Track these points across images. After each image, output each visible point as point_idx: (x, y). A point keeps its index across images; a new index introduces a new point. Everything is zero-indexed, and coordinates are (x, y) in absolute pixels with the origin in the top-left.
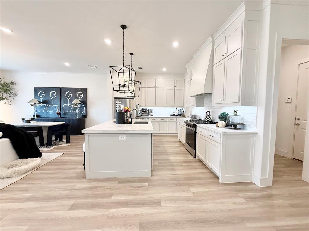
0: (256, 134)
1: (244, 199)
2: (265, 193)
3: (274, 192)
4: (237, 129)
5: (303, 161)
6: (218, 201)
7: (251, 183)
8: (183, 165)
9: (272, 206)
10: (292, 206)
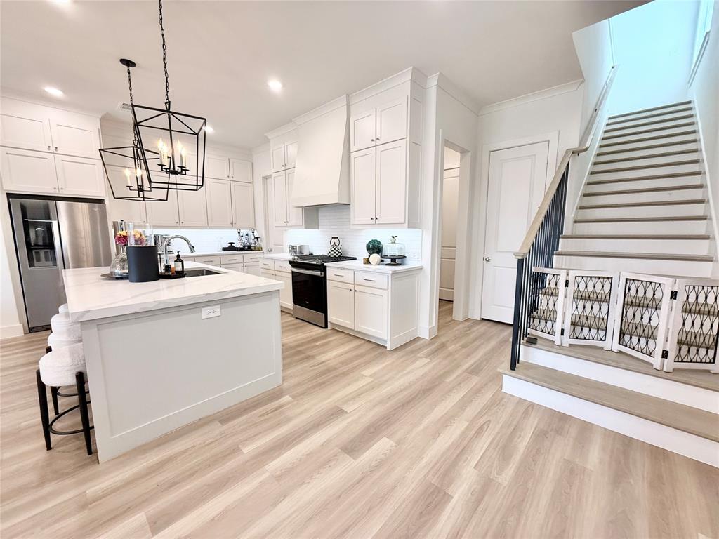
0: (421, 269)
1: (425, 357)
2: (436, 344)
3: (443, 340)
4: (398, 265)
5: (452, 302)
6: (405, 372)
7: (418, 339)
8: (317, 346)
9: (451, 354)
10: (463, 347)
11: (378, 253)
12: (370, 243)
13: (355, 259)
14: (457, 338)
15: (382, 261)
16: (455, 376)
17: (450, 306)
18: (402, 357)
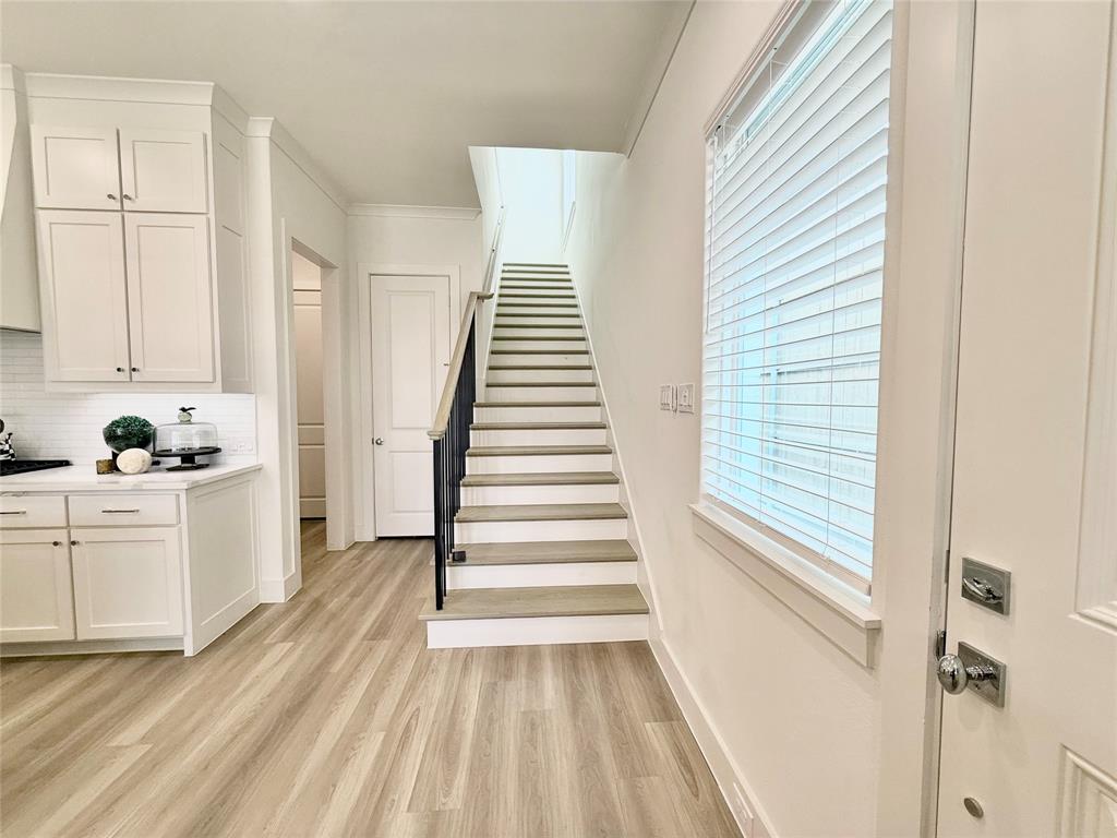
0: (258, 470)
1: (283, 641)
4: (199, 468)
11: (143, 444)
12: (115, 424)
13: (66, 463)
14: (341, 583)
15: (157, 463)
16: (346, 655)
17: (319, 527)
18: (227, 659)
